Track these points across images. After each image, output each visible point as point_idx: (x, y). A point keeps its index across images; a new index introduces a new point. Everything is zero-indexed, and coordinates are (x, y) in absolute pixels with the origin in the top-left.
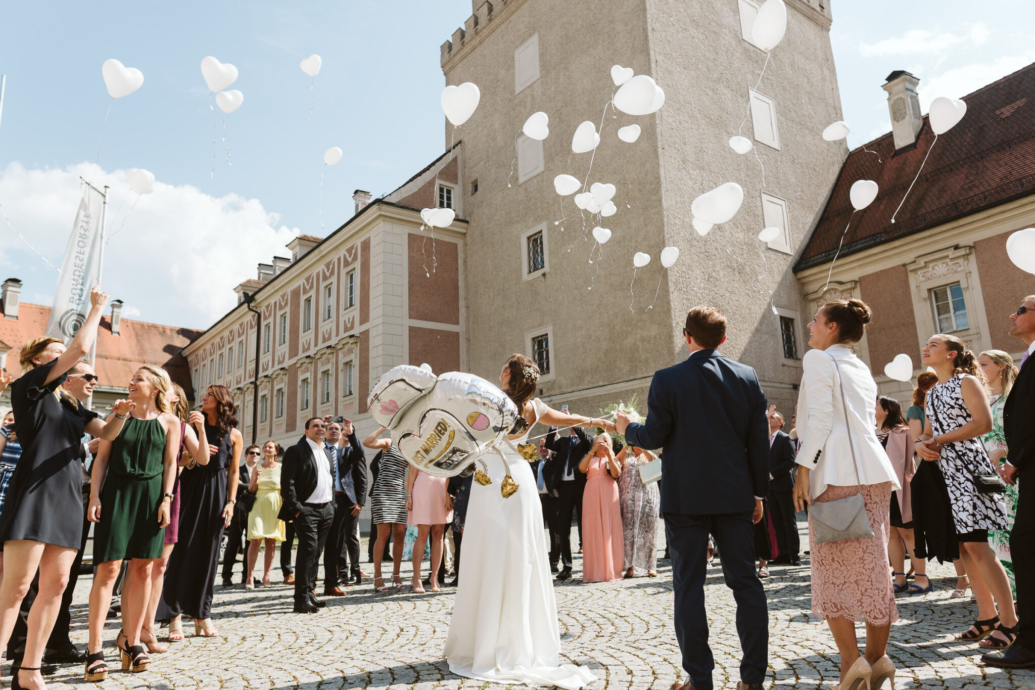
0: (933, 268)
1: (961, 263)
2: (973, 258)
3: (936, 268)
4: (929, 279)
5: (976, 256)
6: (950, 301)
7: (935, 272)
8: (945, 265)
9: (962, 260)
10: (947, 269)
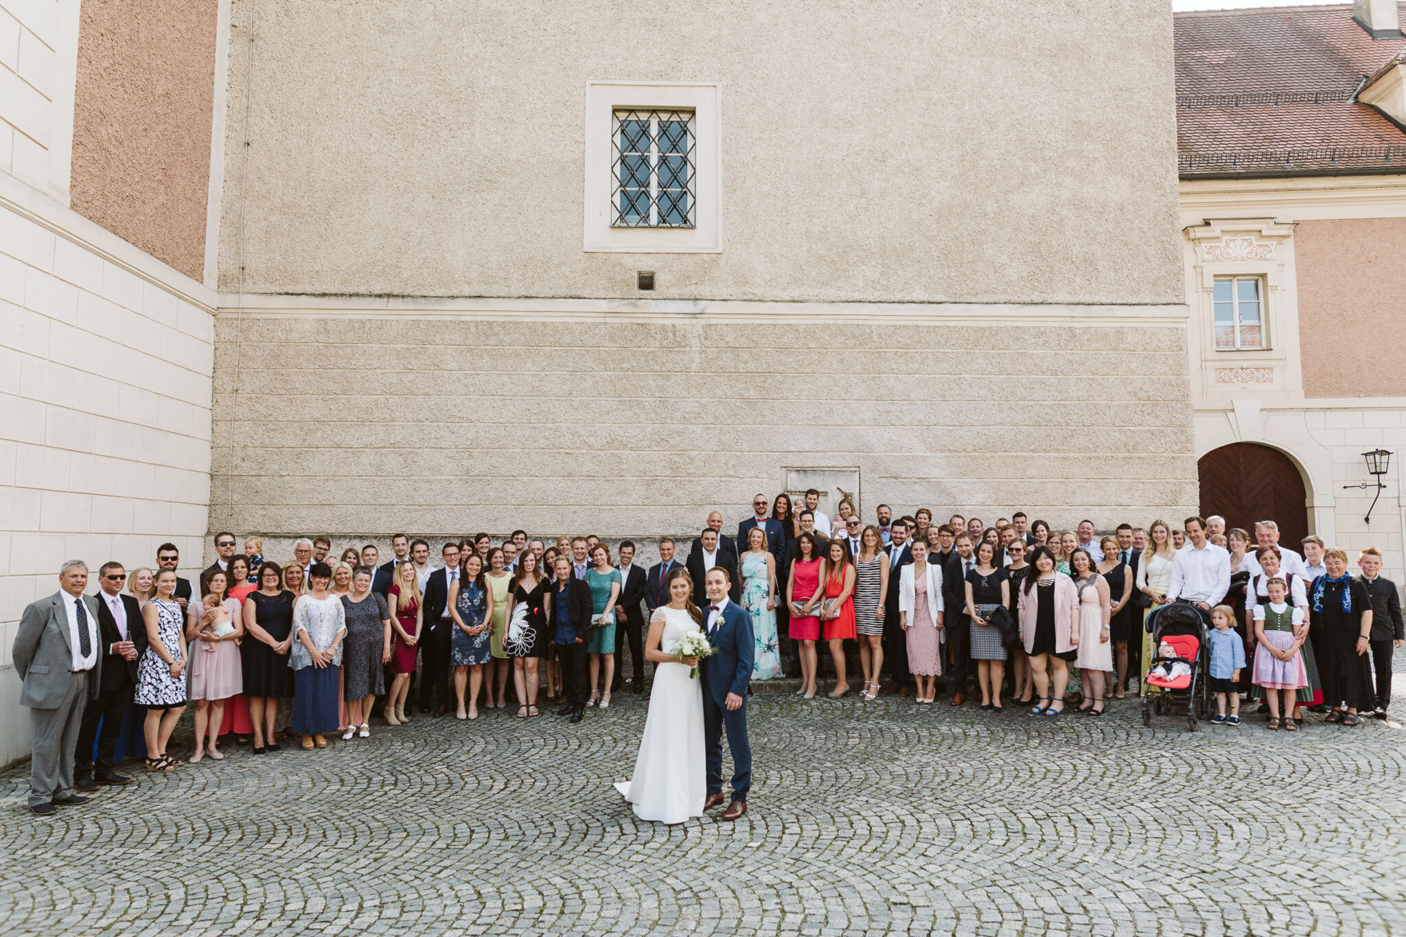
0: (1227, 245)
1: (1272, 248)
2: (1290, 243)
3: (1231, 244)
4: (1217, 259)
5: (1296, 242)
6: (1236, 301)
7: (1229, 251)
8: (1246, 244)
9: (1274, 243)
10: (1248, 250)
